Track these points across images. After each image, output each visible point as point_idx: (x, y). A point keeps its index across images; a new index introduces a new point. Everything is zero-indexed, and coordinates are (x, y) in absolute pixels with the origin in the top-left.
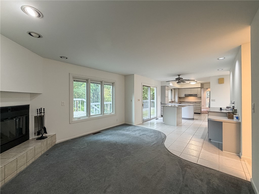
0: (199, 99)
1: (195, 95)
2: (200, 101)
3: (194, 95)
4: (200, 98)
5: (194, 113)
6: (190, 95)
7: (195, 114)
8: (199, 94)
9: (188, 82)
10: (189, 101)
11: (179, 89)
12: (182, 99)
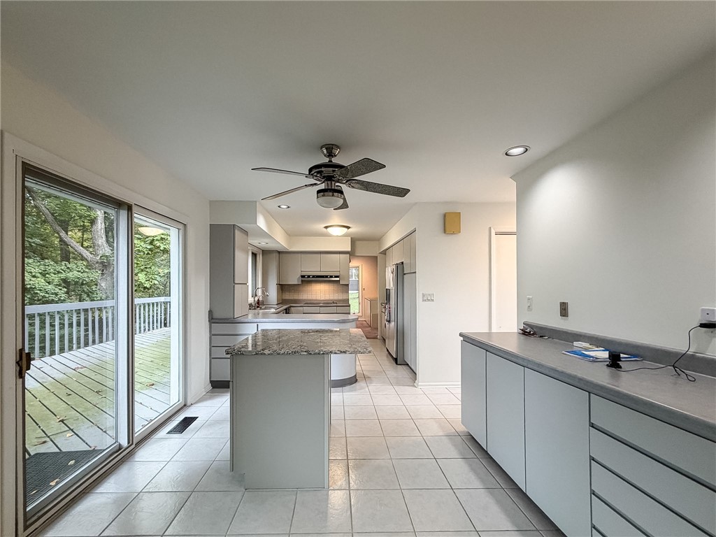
0: (341, 292)
1: (334, 279)
2: (343, 296)
3: (331, 277)
4: (344, 288)
6: (318, 277)
8: (342, 272)
9: (320, 227)
10: (312, 300)
11: (279, 252)
12: (289, 291)
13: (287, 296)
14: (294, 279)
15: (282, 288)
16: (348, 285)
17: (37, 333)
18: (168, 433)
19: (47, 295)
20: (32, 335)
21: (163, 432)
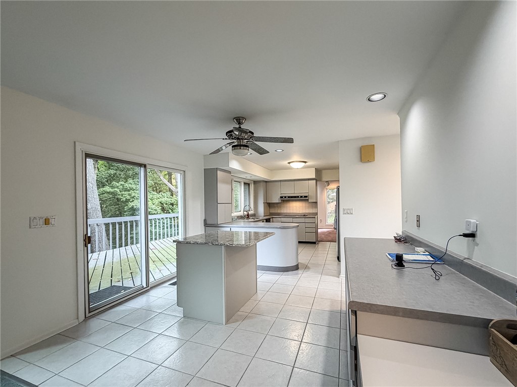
0: (312, 207)
1: (304, 198)
2: (313, 211)
3: (301, 197)
4: (314, 205)
5: (299, 242)
6: (292, 197)
7: (301, 245)
8: (311, 194)
9: (285, 163)
10: (290, 213)
11: (266, 182)
12: (274, 207)
13: (273, 211)
14: (276, 199)
15: (269, 205)
16: (316, 203)
17: (154, 231)
18: (170, 284)
19: (152, 211)
20: (151, 232)
21: (167, 284)
